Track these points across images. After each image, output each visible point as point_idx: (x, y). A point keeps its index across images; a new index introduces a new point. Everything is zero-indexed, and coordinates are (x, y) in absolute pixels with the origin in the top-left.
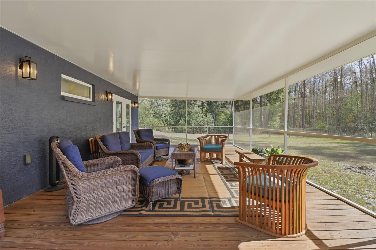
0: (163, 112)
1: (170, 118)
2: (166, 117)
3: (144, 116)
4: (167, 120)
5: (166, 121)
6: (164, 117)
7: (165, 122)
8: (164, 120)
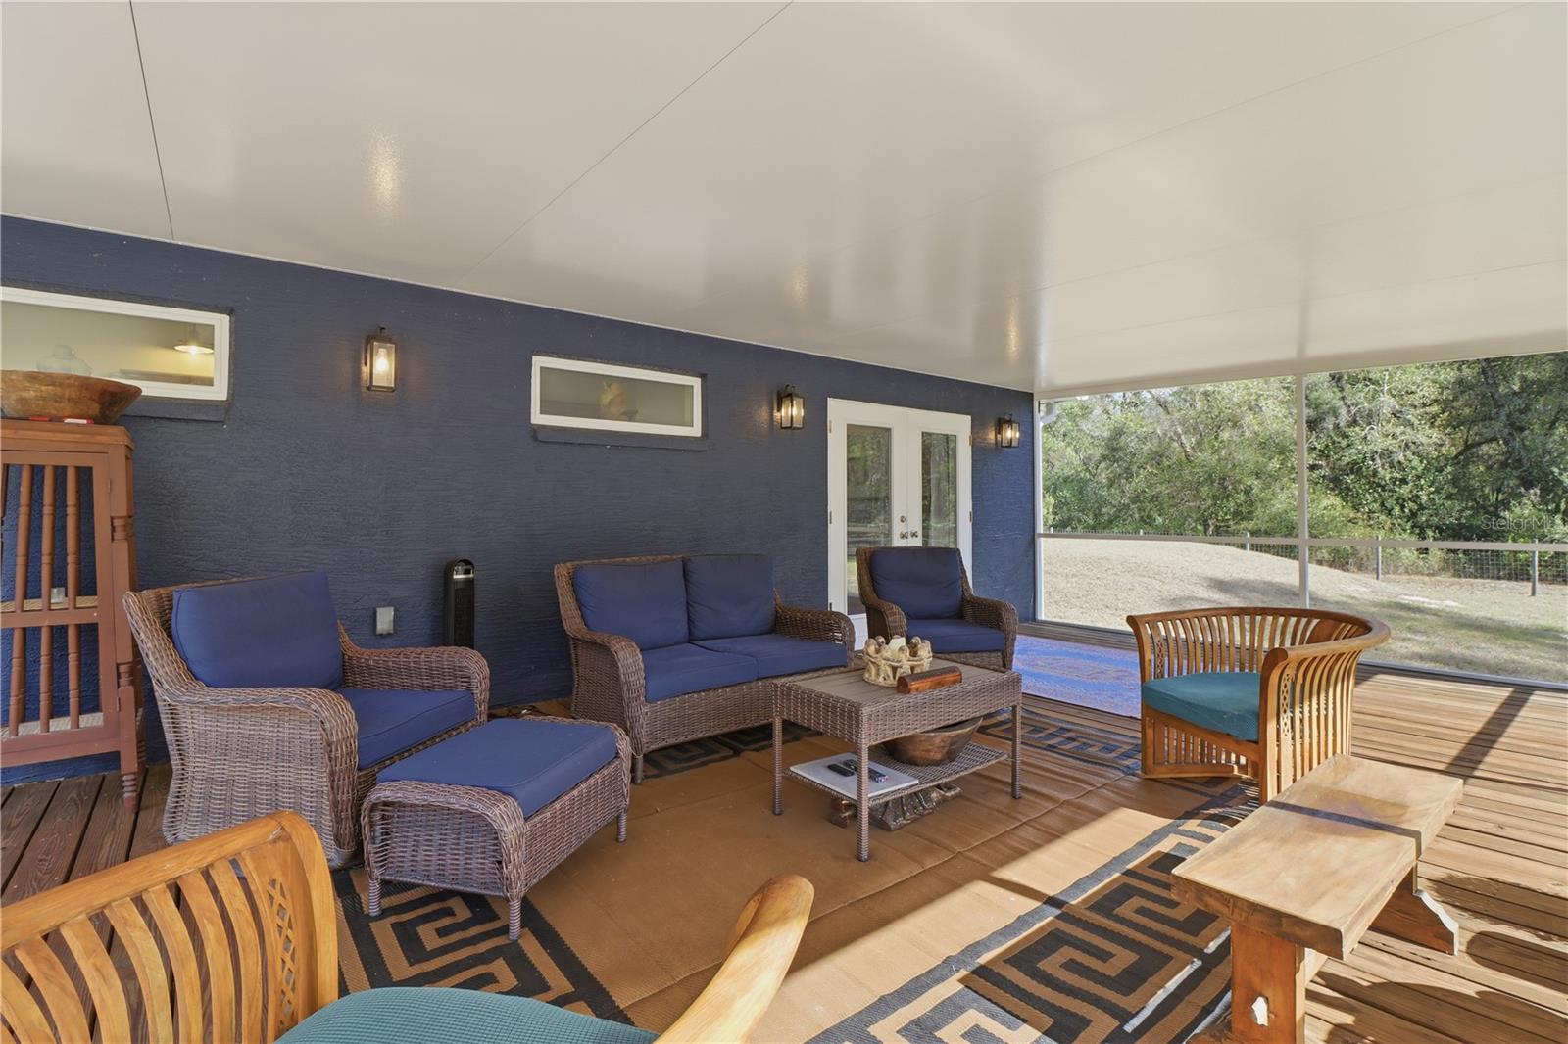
0: (1387, 454)
1: (1437, 491)
2: (1404, 481)
3: (1257, 484)
4: (1415, 498)
5: (1403, 507)
6: (1394, 483)
7: (1397, 510)
8: (1390, 503)
